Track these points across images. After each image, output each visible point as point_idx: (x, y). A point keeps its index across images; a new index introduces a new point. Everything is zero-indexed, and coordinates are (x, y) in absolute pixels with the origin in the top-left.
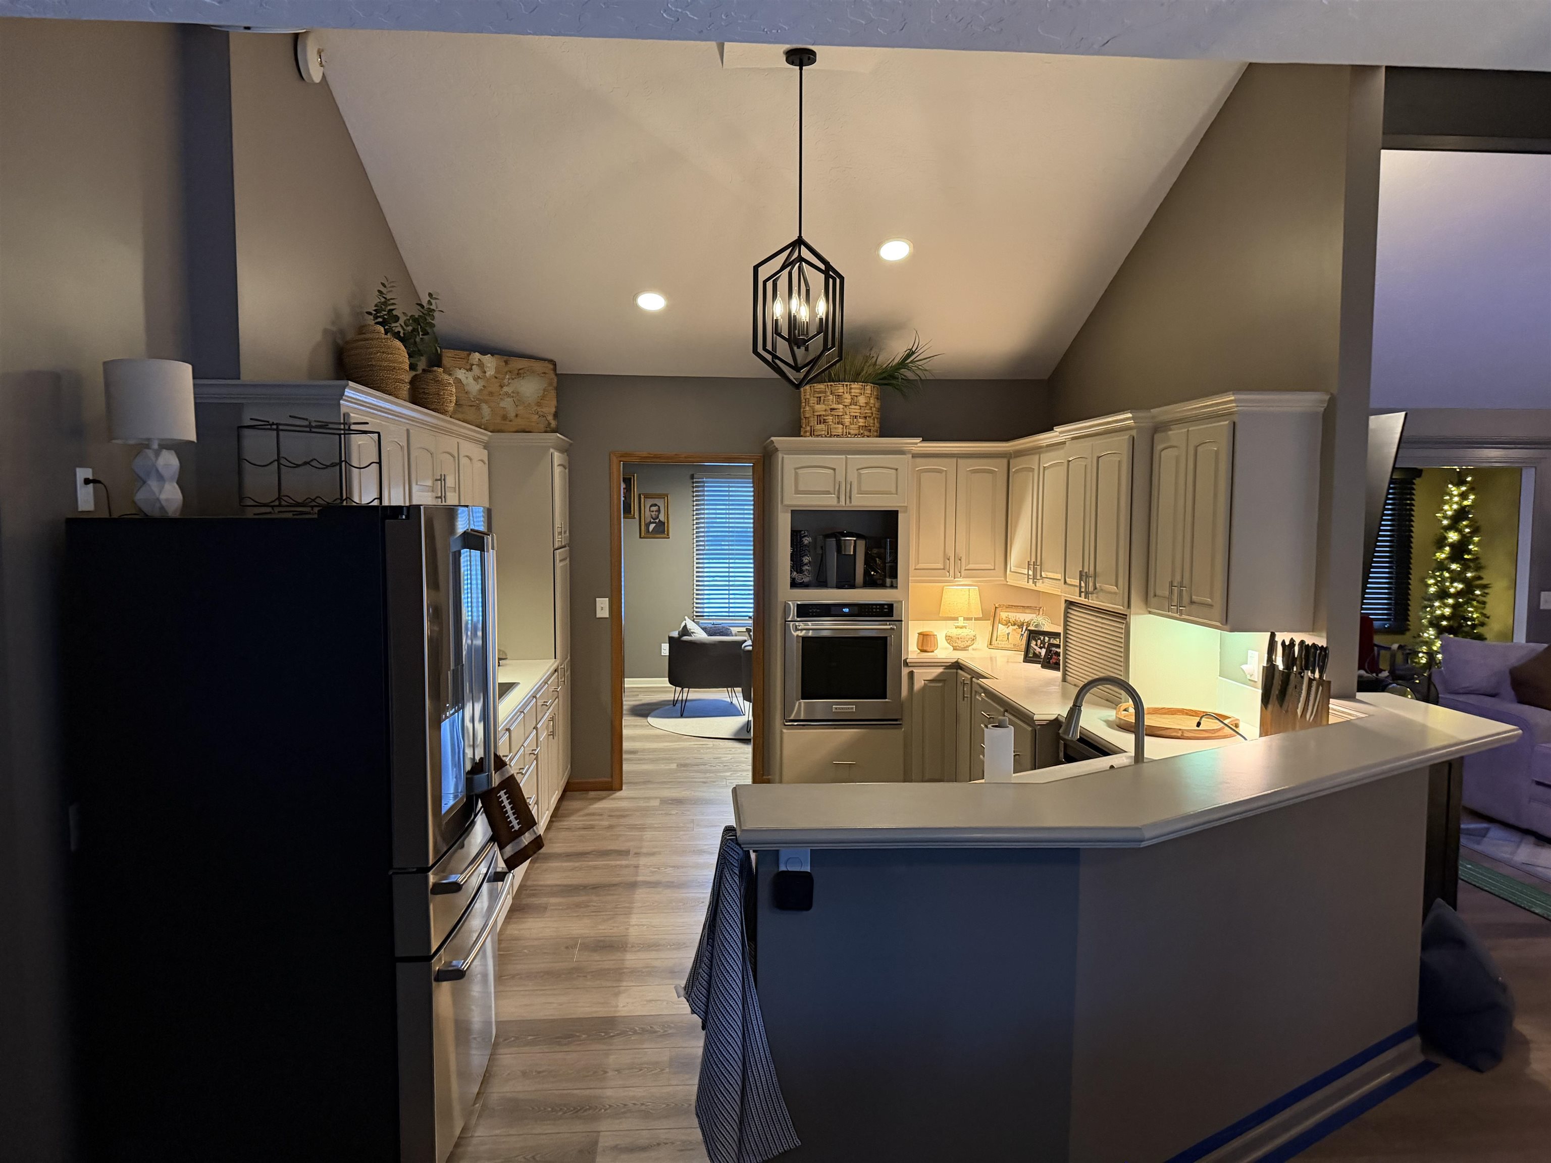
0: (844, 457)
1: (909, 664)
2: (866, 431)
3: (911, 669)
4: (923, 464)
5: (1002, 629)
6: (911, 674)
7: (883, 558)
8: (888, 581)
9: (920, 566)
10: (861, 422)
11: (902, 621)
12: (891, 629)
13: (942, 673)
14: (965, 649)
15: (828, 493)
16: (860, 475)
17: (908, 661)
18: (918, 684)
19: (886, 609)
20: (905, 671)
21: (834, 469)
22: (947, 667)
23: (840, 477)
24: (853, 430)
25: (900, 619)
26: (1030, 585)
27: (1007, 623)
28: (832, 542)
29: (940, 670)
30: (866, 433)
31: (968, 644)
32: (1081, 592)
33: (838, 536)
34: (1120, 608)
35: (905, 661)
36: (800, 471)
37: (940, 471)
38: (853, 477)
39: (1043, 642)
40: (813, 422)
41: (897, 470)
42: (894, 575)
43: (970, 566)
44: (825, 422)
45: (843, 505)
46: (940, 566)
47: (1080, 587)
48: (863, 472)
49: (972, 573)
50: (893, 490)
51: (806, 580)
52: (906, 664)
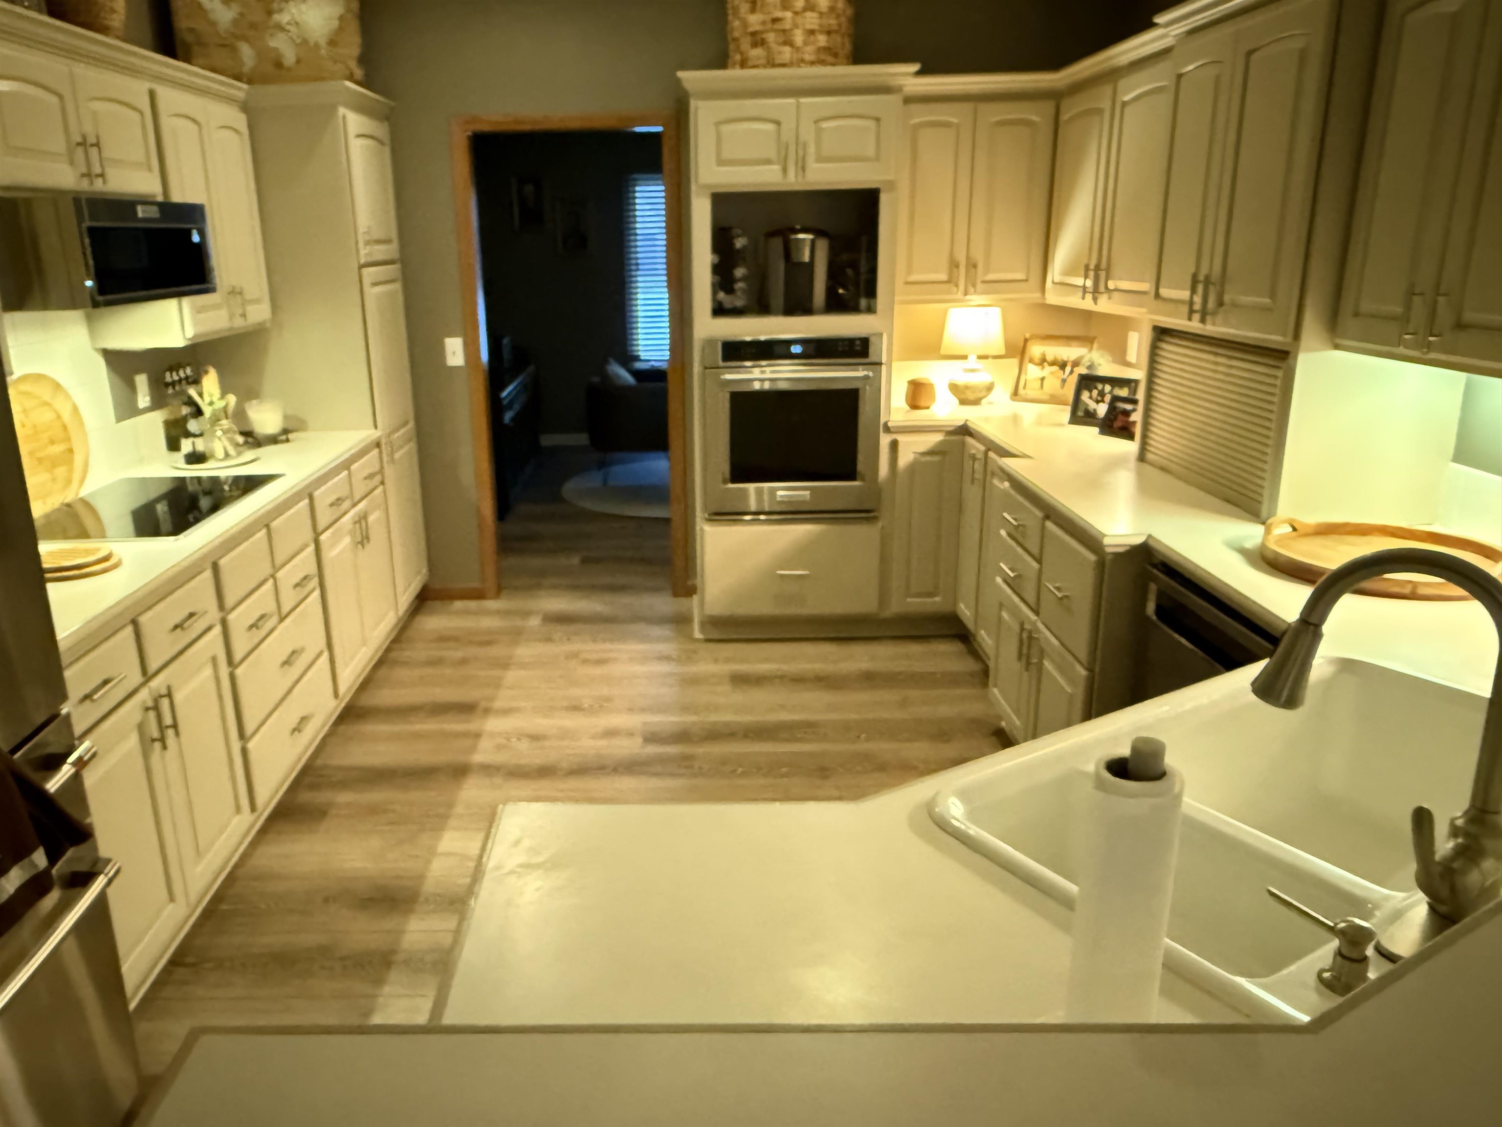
0: (791, 101)
1: (892, 430)
2: (828, 56)
3: (895, 436)
4: (922, 114)
5: (1033, 372)
6: (894, 445)
7: (855, 266)
8: (863, 302)
9: (914, 277)
10: (822, 40)
11: (880, 364)
12: (866, 377)
13: (941, 443)
14: (976, 402)
15: (768, 162)
16: (819, 132)
17: (890, 424)
18: (905, 458)
19: (858, 346)
20: (885, 440)
21: (778, 123)
22: (949, 433)
23: (788, 134)
24: (809, 54)
25: (877, 361)
26: (1087, 304)
27: (1042, 362)
28: (777, 243)
29: (938, 438)
30: (830, 59)
31: (981, 395)
32: (1191, 312)
33: (785, 233)
34: (1275, 339)
35: (886, 424)
36: (726, 129)
37: (947, 125)
38: (808, 134)
39: (1102, 394)
40: (745, 44)
41: (878, 120)
42: (871, 291)
43: (991, 277)
44: (762, 43)
45: (793, 182)
46: (944, 277)
47: (1191, 303)
48: (825, 125)
49: (993, 286)
50: (871, 152)
51: (739, 303)
52: (887, 429)
